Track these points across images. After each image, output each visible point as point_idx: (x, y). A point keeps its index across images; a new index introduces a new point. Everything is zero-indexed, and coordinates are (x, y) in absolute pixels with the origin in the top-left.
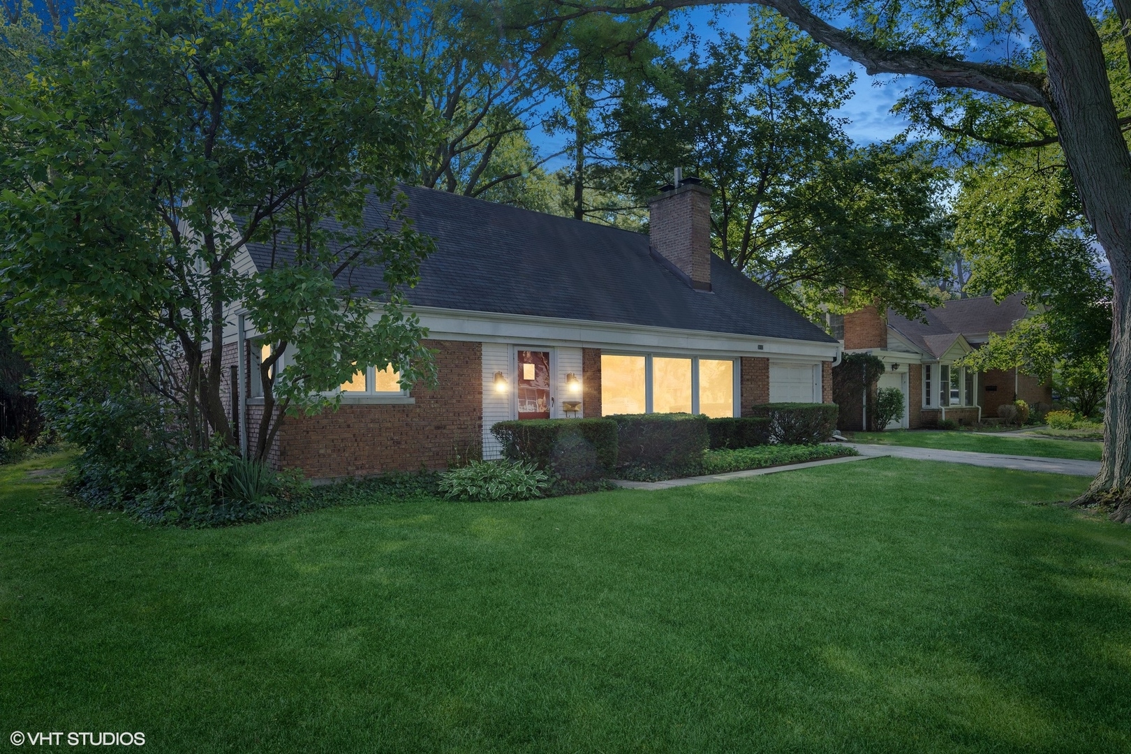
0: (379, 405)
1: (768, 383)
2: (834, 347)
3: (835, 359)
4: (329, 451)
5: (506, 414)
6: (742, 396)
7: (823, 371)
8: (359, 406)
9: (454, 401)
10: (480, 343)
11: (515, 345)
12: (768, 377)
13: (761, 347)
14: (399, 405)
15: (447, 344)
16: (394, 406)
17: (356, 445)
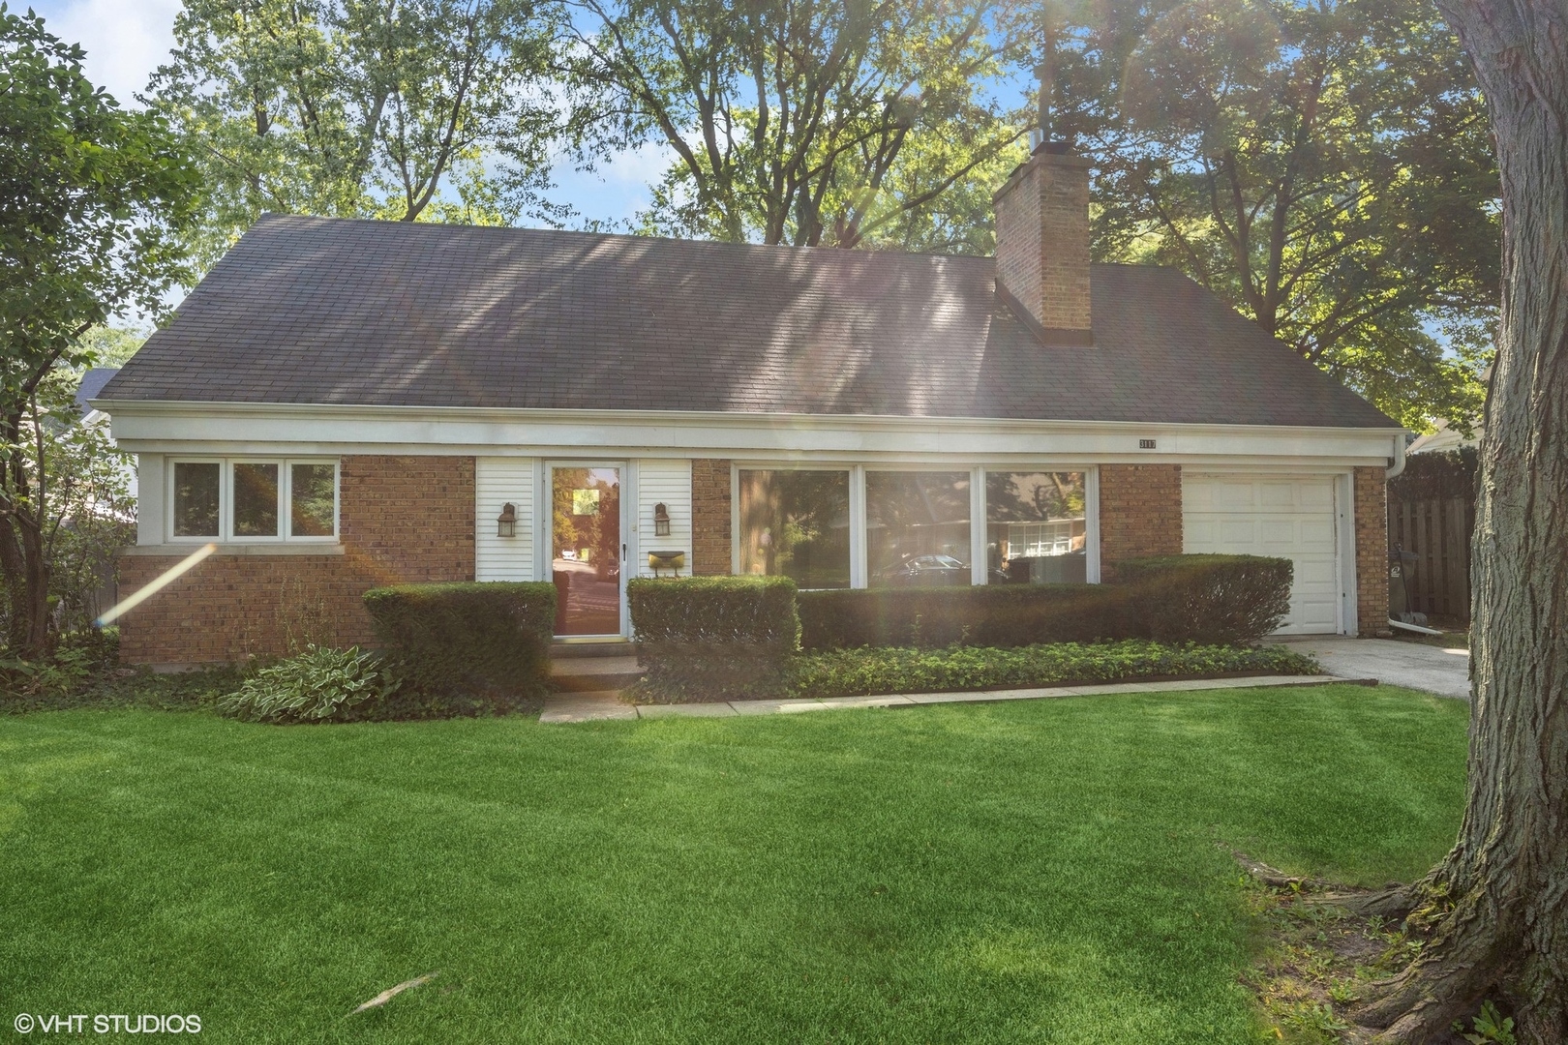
0: (283, 557)
1: (1179, 515)
2: (1384, 437)
3: (1391, 462)
4: (198, 624)
5: (528, 572)
6: (1102, 540)
7: (1356, 488)
8: (248, 558)
9: (419, 550)
10: (473, 459)
11: (544, 459)
12: (1178, 503)
13: (1150, 444)
14: (318, 557)
15: (408, 461)
16: (309, 558)
17: (241, 615)
